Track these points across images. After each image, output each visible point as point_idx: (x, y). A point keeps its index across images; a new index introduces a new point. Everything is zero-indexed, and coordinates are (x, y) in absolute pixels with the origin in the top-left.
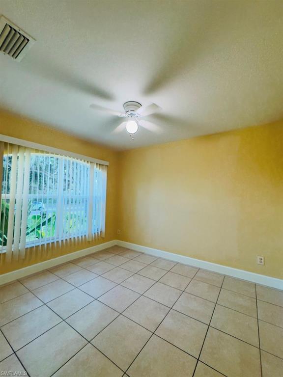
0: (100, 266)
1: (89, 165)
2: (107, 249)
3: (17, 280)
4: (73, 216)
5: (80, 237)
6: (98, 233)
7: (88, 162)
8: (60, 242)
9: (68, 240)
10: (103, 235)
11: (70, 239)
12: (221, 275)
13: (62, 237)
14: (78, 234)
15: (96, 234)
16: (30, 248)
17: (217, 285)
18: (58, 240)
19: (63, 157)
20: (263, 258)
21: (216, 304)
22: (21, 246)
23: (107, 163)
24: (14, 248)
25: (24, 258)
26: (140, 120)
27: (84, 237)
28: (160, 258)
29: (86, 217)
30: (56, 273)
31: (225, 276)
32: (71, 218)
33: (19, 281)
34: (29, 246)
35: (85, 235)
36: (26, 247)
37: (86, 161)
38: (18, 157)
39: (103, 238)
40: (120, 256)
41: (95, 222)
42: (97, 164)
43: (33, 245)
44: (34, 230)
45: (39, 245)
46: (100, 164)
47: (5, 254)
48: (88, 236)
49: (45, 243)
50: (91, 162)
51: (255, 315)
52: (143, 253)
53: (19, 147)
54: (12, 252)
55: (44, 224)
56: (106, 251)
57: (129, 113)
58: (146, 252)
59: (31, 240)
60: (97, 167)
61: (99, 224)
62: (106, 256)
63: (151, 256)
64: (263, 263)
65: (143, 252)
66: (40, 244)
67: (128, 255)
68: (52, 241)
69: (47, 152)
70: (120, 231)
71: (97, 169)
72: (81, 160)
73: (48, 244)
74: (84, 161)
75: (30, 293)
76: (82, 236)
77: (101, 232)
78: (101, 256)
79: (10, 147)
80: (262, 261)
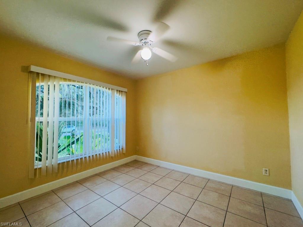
0: (122, 178)
1: (110, 91)
2: (127, 163)
3: (52, 190)
4: (98, 136)
5: (104, 154)
6: (120, 149)
7: (109, 89)
8: (88, 158)
9: (94, 156)
10: (124, 151)
11: (96, 155)
12: (229, 185)
13: (89, 154)
14: (103, 151)
15: (118, 151)
16: (62, 163)
17: (227, 195)
18: (85, 156)
19: (88, 85)
20: (268, 170)
21: (227, 211)
22: (54, 162)
23: (126, 90)
24: (48, 163)
25: (57, 171)
26: (153, 48)
27: (107, 153)
28: (173, 170)
29: (109, 136)
30: (84, 184)
31: (233, 186)
32: (96, 138)
33: (54, 192)
34: (61, 162)
35: (109, 152)
36: (59, 162)
37: (108, 89)
38: (49, 86)
39: (124, 154)
40: (138, 169)
41: (117, 141)
42: (117, 90)
43: (64, 161)
44: (65, 148)
45: (69, 161)
46: (119, 91)
47: (41, 168)
48: (111, 153)
49: (75, 158)
50: (112, 89)
51: (264, 223)
52: (159, 167)
53: (49, 76)
54: (47, 166)
55: (73, 143)
56: (126, 165)
57: (143, 41)
58: (161, 166)
59: (63, 157)
60: (117, 94)
61: (120, 142)
62: (126, 170)
63: (166, 169)
64: (268, 174)
65: (158, 165)
66: (70, 159)
67: (146, 169)
68: (81, 157)
69: (74, 81)
70: (138, 147)
71: (117, 95)
72: (103, 87)
73: (77, 160)
74: (106, 88)
75: (62, 202)
76: (106, 153)
77: (122, 149)
78: (122, 169)
79: (41, 77)
80: (268, 172)
